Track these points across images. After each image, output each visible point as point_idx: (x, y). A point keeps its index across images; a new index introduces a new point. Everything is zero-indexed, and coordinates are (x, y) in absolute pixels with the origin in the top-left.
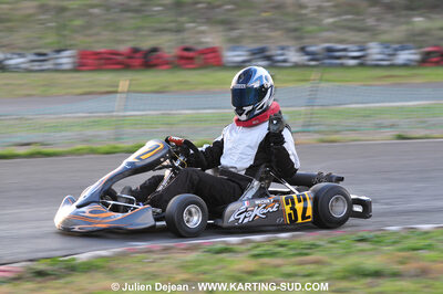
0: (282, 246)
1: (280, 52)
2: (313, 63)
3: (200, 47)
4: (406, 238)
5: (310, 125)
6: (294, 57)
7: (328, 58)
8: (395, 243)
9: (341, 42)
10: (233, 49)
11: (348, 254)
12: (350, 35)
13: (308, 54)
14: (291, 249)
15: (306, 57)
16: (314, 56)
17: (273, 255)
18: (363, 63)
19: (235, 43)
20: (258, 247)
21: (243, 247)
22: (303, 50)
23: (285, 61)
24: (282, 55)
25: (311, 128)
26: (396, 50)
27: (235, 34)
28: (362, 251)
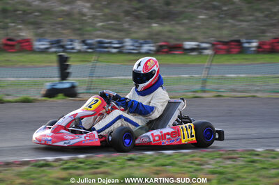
0: (81, 163)
1: (69, 43)
2: (90, 50)
3: (18, 39)
4: (157, 158)
5: (90, 89)
6: (78, 46)
7: (100, 48)
8: (151, 161)
9: (107, 38)
10: (39, 41)
11: (122, 168)
12: (113, 34)
13: (86, 44)
14: (87, 165)
15: (86, 47)
16: (90, 46)
17: (76, 168)
18: (121, 51)
19: (41, 37)
20: (66, 163)
21: (57, 163)
22: (84, 42)
23: (73, 49)
24: (71, 45)
25: (92, 91)
26: (141, 44)
27: (40, 31)
28: (131, 166)
